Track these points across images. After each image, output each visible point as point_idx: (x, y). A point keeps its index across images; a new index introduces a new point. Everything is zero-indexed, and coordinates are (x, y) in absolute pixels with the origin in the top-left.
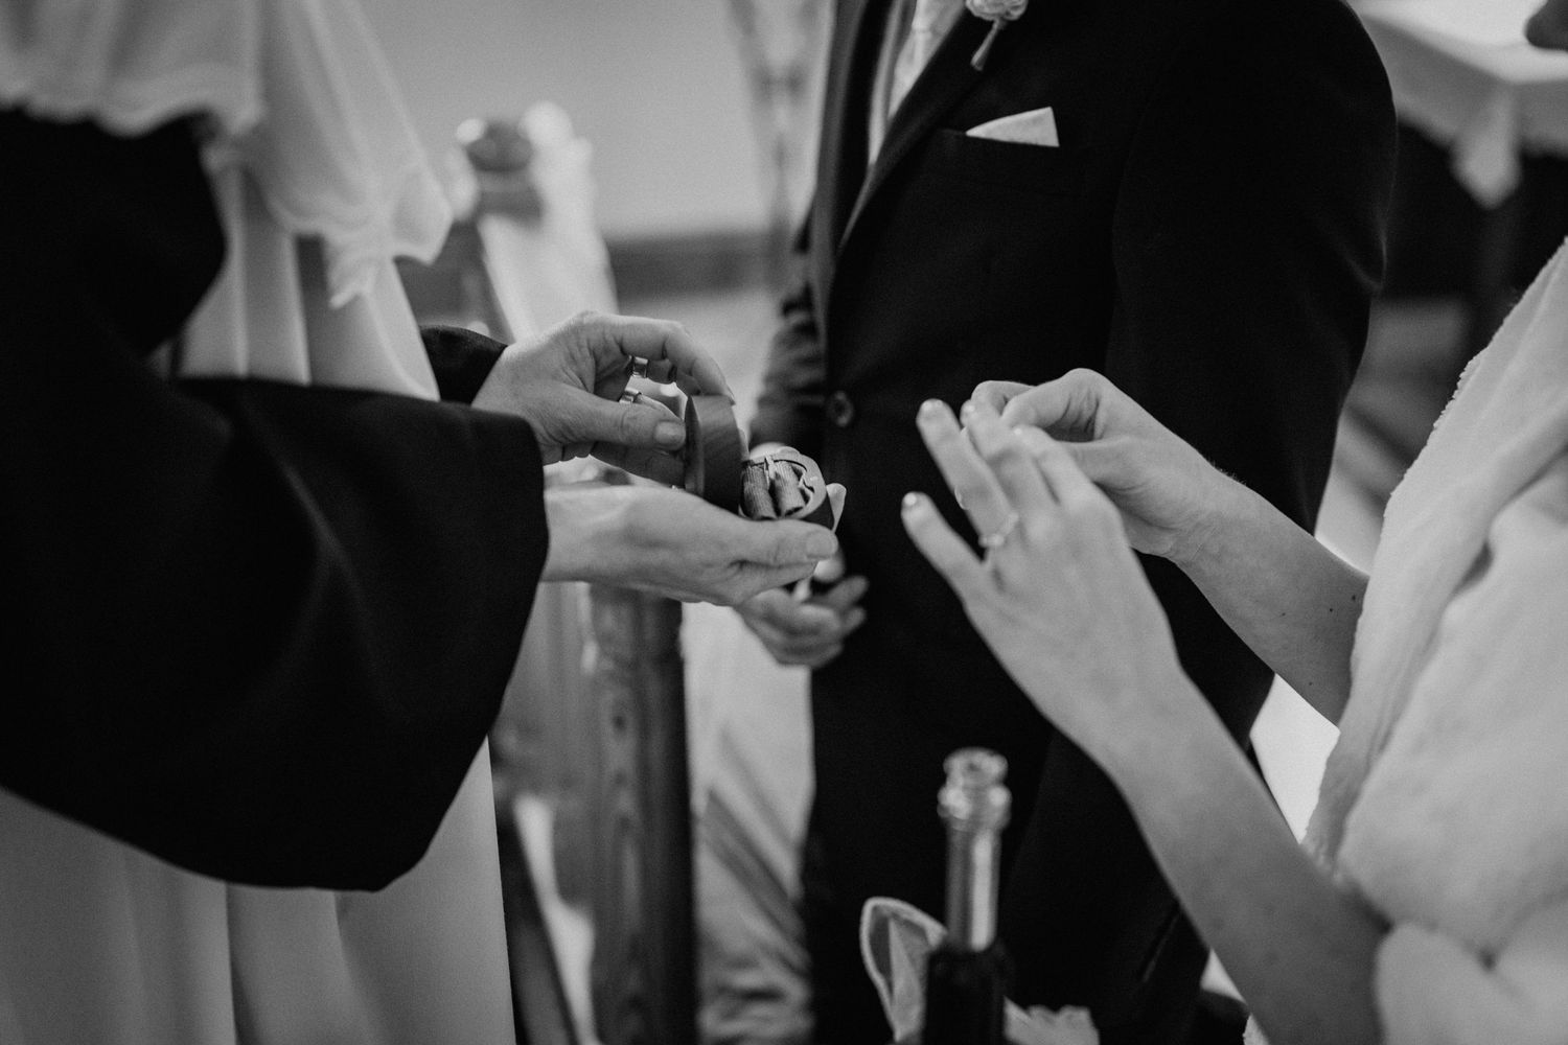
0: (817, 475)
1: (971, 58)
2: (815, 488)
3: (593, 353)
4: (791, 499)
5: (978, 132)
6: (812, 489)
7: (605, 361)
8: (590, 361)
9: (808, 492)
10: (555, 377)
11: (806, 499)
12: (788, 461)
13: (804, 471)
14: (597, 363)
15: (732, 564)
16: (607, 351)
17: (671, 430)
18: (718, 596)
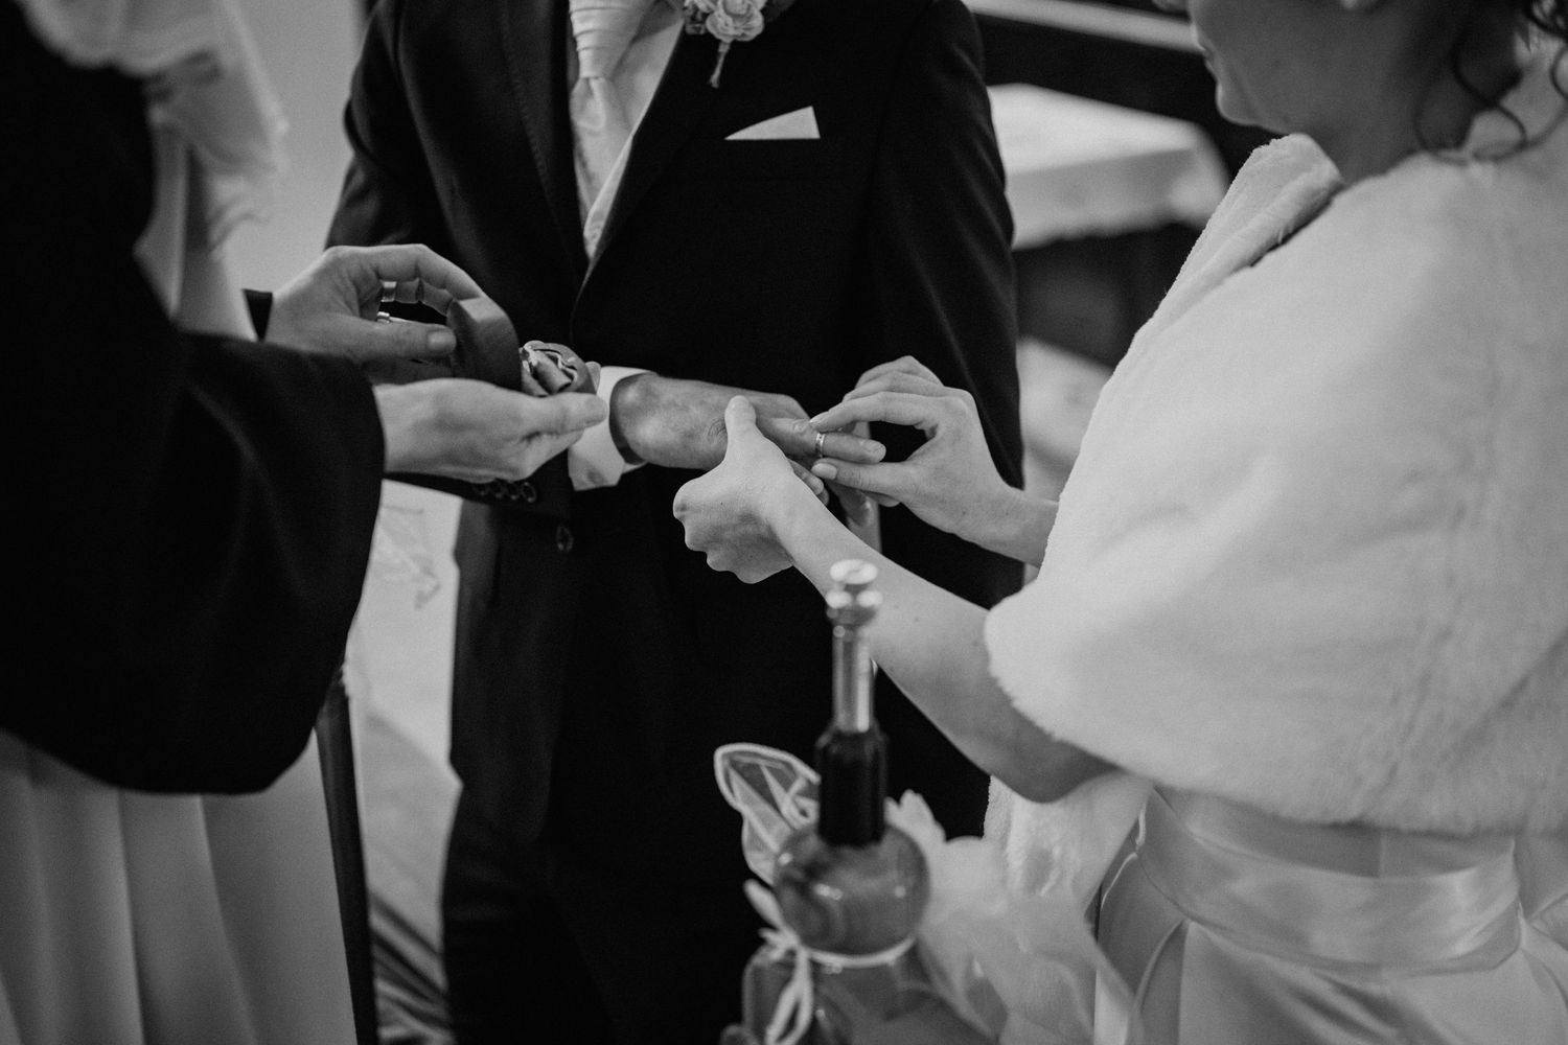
0: (572, 356)
1: (709, 78)
2: (576, 366)
3: (355, 283)
4: (560, 379)
5: (732, 137)
6: (573, 368)
7: (365, 288)
8: (353, 290)
9: (570, 371)
10: (328, 308)
11: (571, 376)
12: (542, 350)
13: (559, 356)
14: (358, 291)
15: (523, 439)
16: (366, 279)
17: (441, 337)
18: (514, 470)
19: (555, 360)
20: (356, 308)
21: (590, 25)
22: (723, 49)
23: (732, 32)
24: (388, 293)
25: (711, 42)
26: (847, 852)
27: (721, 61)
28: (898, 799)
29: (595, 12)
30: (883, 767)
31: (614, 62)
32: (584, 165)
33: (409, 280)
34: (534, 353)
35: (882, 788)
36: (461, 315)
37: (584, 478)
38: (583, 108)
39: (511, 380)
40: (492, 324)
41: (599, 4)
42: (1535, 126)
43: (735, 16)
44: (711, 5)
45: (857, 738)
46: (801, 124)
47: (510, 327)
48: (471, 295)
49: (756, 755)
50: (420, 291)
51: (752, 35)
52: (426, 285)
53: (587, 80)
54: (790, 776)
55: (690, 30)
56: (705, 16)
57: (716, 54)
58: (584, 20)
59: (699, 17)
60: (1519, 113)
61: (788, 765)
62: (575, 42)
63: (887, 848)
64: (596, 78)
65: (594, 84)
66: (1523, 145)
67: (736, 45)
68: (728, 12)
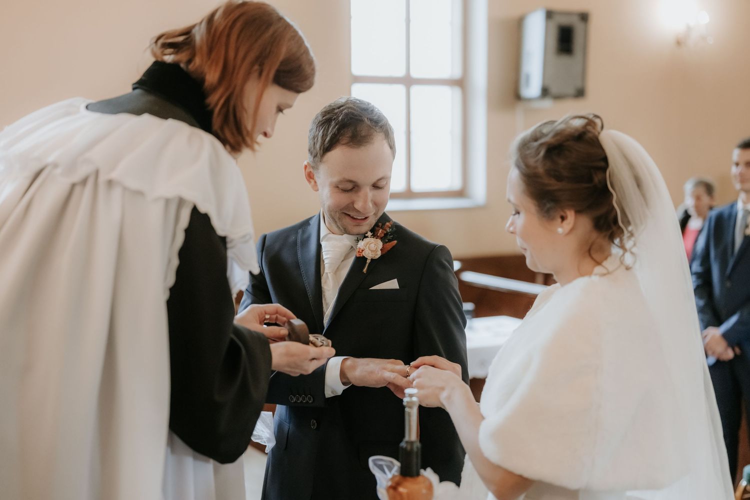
1: (363, 270)
3: (258, 315)
5: (371, 288)
6: (322, 341)
7: (261, 317)
8: (258, 317)
10: (251, 322)
15: (310, 360)
16: (262, 314)
17: (284, 331)
18: (306, 371)
19: (318, 339)
20: (259, 322)
21: (328, 256)
22: (368, 261)
23: (371, 256)
24: (267, 319)
25: (364, 259)
26: (409, 479)
27: (367, 265)
28: (425, 469)
29: (330, 252)
30: (420, 453)
31: (336, 268)
32: (325, 300)
33: (273, 314)
34: (312, 337)
35: (419, 467)
36: (290, 324)
37: (330, 393)
38: (326, 282)
39: (307, 342)
40: (300, 326)
41: (332, 250)
42: (611, 268)
43: (372, 251)
44: (365, 248)
45: (412, 443)
46: (393, 284)
47: (306, 327)
48: (293, 318)
49: (381, 460)
50: (277, 319)
51: (377, 257)
52: (278, 316)
53: (327, 273)
54: (392, 466)
55: (358, 256)
56: (363, 251)
57: (366, 263)
58: (326, 255)
59: (361, 251)
60: (606, 266)
61: (391, 462)
62: (323, 261)
63: (420, 479)
64: (330, 273)
65: (329, 274)
66: (609, 273)
67: (372, 260)
68: (370, 250)
